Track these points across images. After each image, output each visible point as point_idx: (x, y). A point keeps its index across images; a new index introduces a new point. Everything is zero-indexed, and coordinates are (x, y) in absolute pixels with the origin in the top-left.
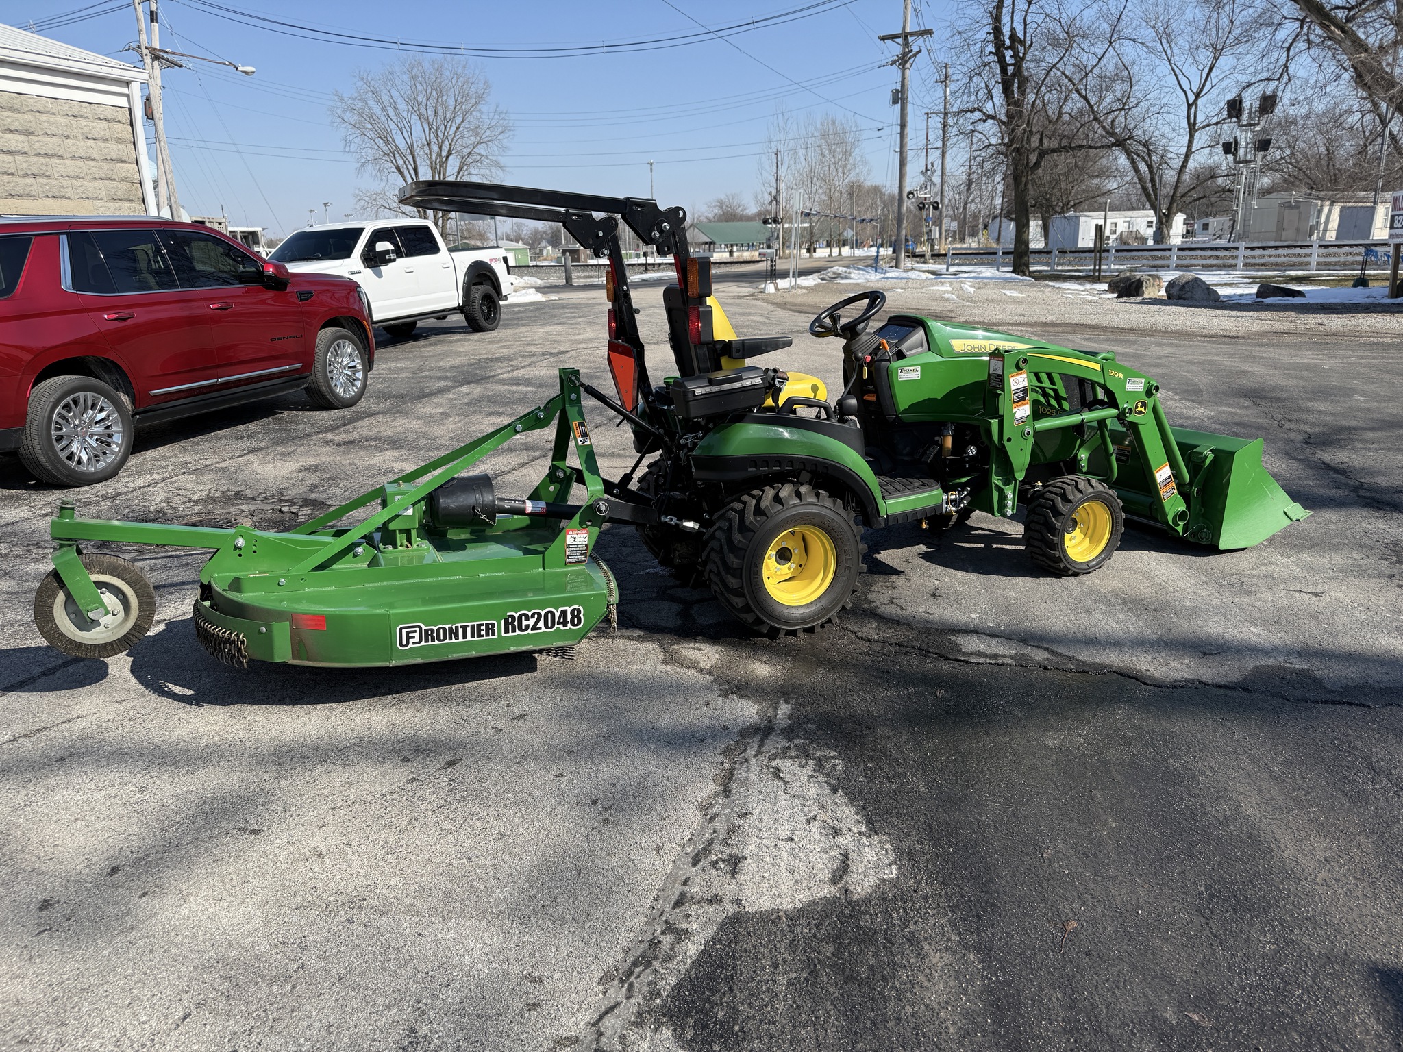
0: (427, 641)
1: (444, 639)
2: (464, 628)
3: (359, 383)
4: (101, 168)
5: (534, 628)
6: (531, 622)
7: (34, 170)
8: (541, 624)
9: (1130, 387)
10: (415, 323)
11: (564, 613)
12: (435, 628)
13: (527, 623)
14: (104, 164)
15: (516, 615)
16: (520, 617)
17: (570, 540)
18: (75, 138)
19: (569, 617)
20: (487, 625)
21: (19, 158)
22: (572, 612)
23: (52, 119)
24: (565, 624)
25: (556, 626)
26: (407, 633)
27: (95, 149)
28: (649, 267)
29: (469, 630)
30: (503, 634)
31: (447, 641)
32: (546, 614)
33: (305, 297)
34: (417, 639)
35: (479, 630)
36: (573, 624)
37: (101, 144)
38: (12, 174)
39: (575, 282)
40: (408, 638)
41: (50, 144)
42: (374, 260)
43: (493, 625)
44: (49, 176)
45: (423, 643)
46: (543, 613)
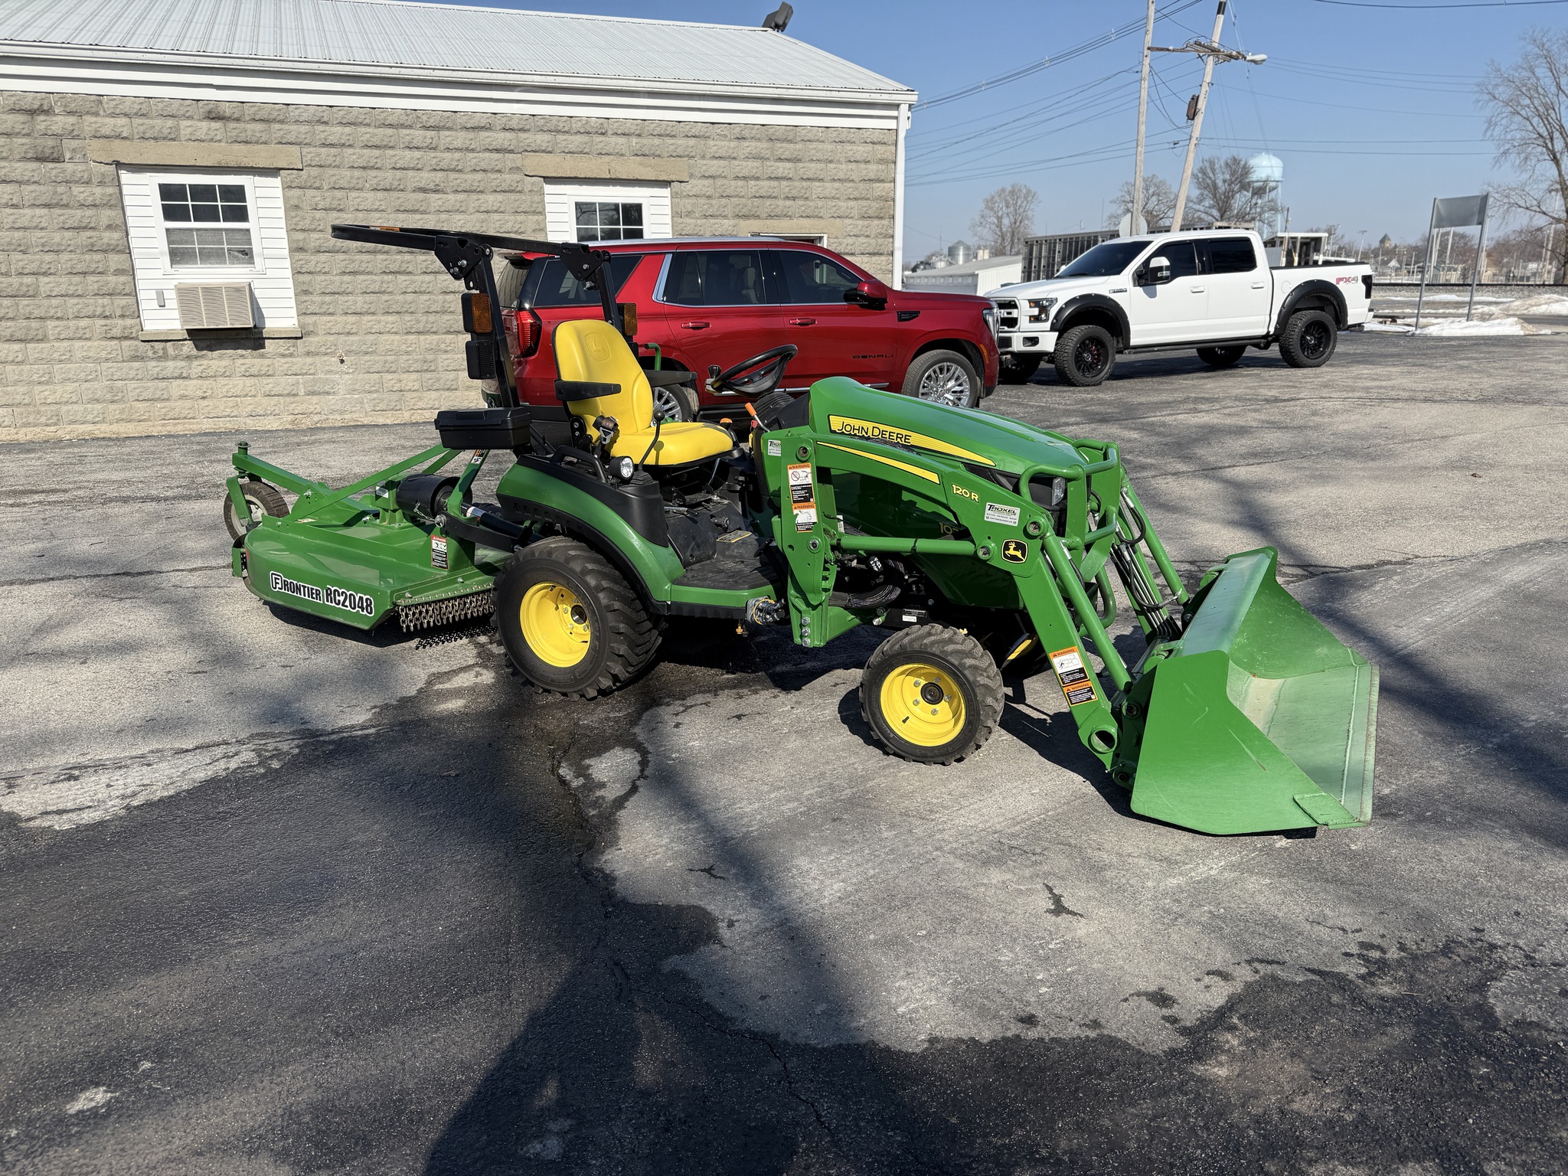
0: (283, 589)
1: (294, 591)
2: (304, 588)
4: (857, 189)
5: (343, 605)
6: (342, 599)
7: (794, 193)
8: (348, 603)
9: (991, 516)
11: (361, 599)
12: (289, 581)
13: (339, 598)
14: (861, 185)
15: (332, 589)
16: (334, 592)
17: (436, 545)
18: (839, 162)
19: (365, 604)
20: (317, 591)
21: (784, 183)
22: (368, 600)
23: (820, 146)
24: (363, 609)
25: (358, 609)
26: (275, 579)
27: (857, 171)
29: (306, 590)
30: (326, 602)
31: (295, 594)
32: (350, 595)
33: (908, 315)
34: (280, 586)
35: (312, 593)
36: (368, 611)
37: (863, 166)
38: (775, 197)
40: (276, 583)
41: (813, 169)
42: (1147, 278)
43: (320, 592)
44: (807, 198)
46: (348, 594)
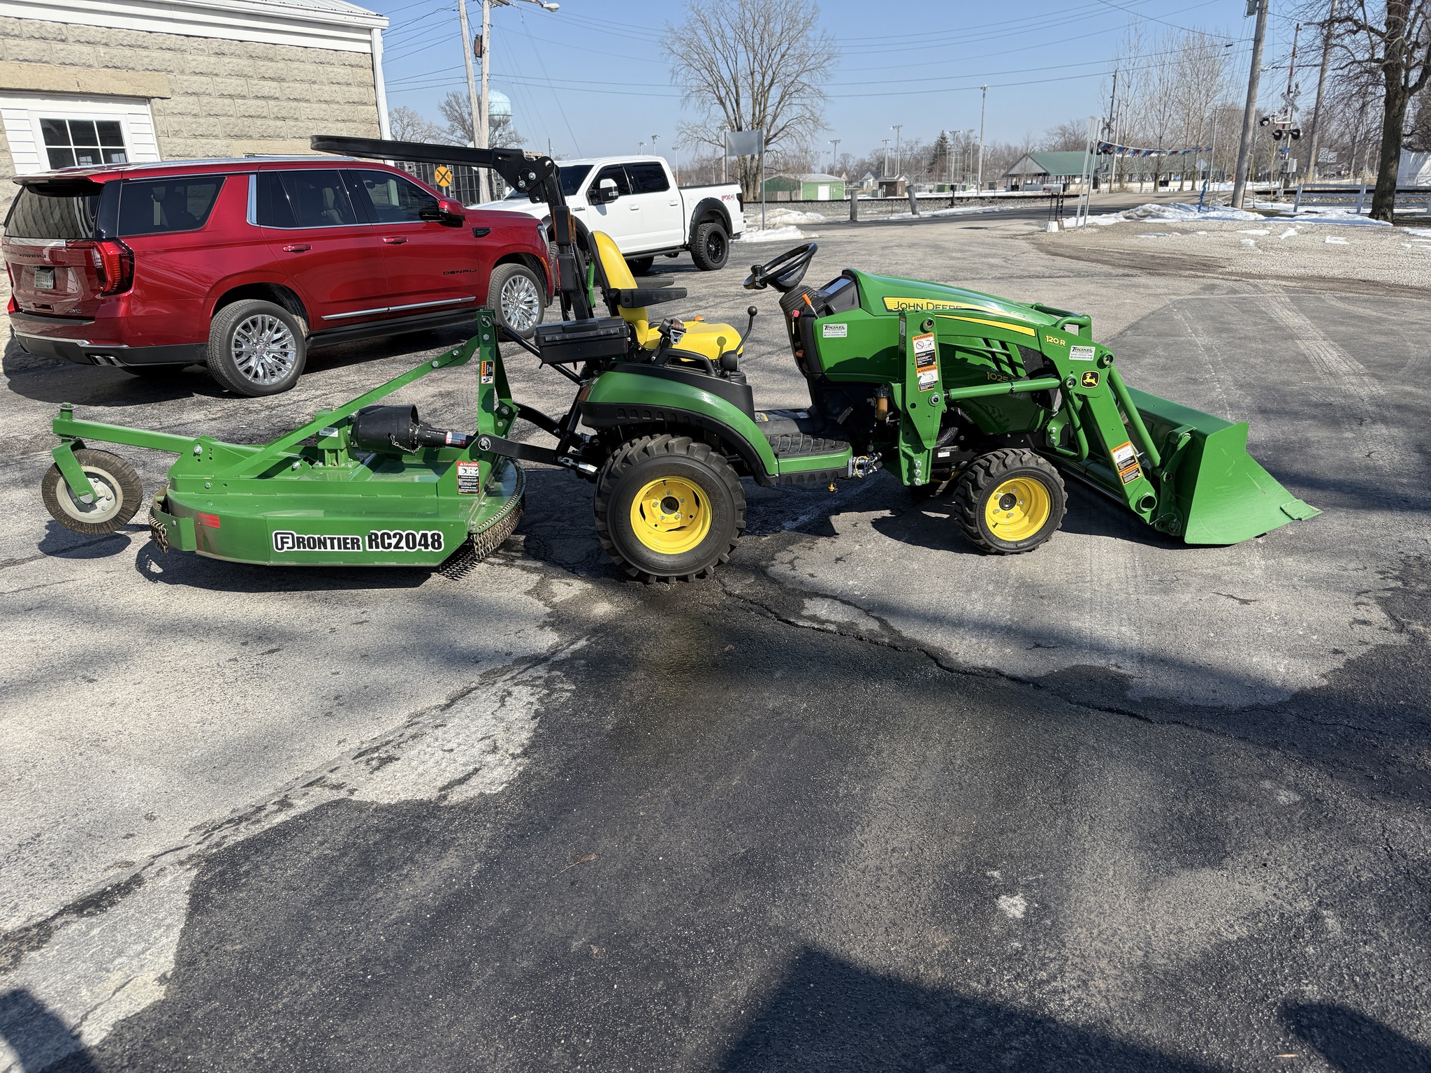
0: (299, 547)
1: (314, 547)
2: (332, 540)
3: (534, 318)
4: (343, 111)
5: (396, 546)
6: (394, 541)
7: (284, 113)
8: (403, 544)
9: (1075, 355)
10: (651, 259)
11: (425, 536)
12: (306, 537)
13: (389, 541)
14: (347, 107)
15: (379, 534)
16: (383, 535)
17: (461, 472)
18: (322, 83)
19: (430, 540)
20: (352, 539)
21: (272, 103)
22: (433, 536)
23: (301, 66)
24: (426, 546)
25: (418, 547)
26: (282, 538)
27: (339, 93)
28: (955, 202)
29: (336, 542)
30: (368, 549)
31: (317, 549)
32: (408, 535)
33: (481, 233)
34: (290, 545)
35: (346, 544)
36: (433, 547)
37: (344, 88)
38: (265, 117)
39: (860, 218)
40: (283, 543)
41: (298, 89)
42: (598, 197)
43: (358, 540)
44: (297, 119)
45: (296, 549)
46: (404, 534)
